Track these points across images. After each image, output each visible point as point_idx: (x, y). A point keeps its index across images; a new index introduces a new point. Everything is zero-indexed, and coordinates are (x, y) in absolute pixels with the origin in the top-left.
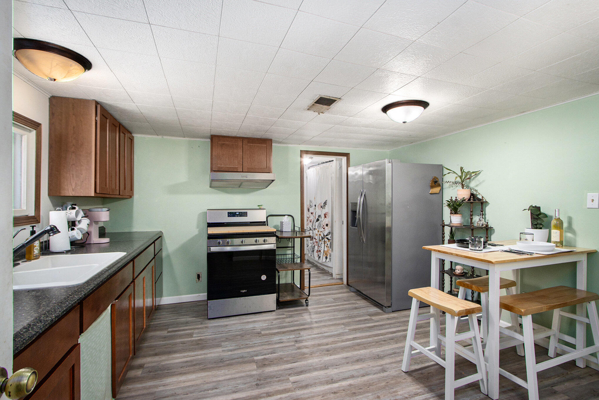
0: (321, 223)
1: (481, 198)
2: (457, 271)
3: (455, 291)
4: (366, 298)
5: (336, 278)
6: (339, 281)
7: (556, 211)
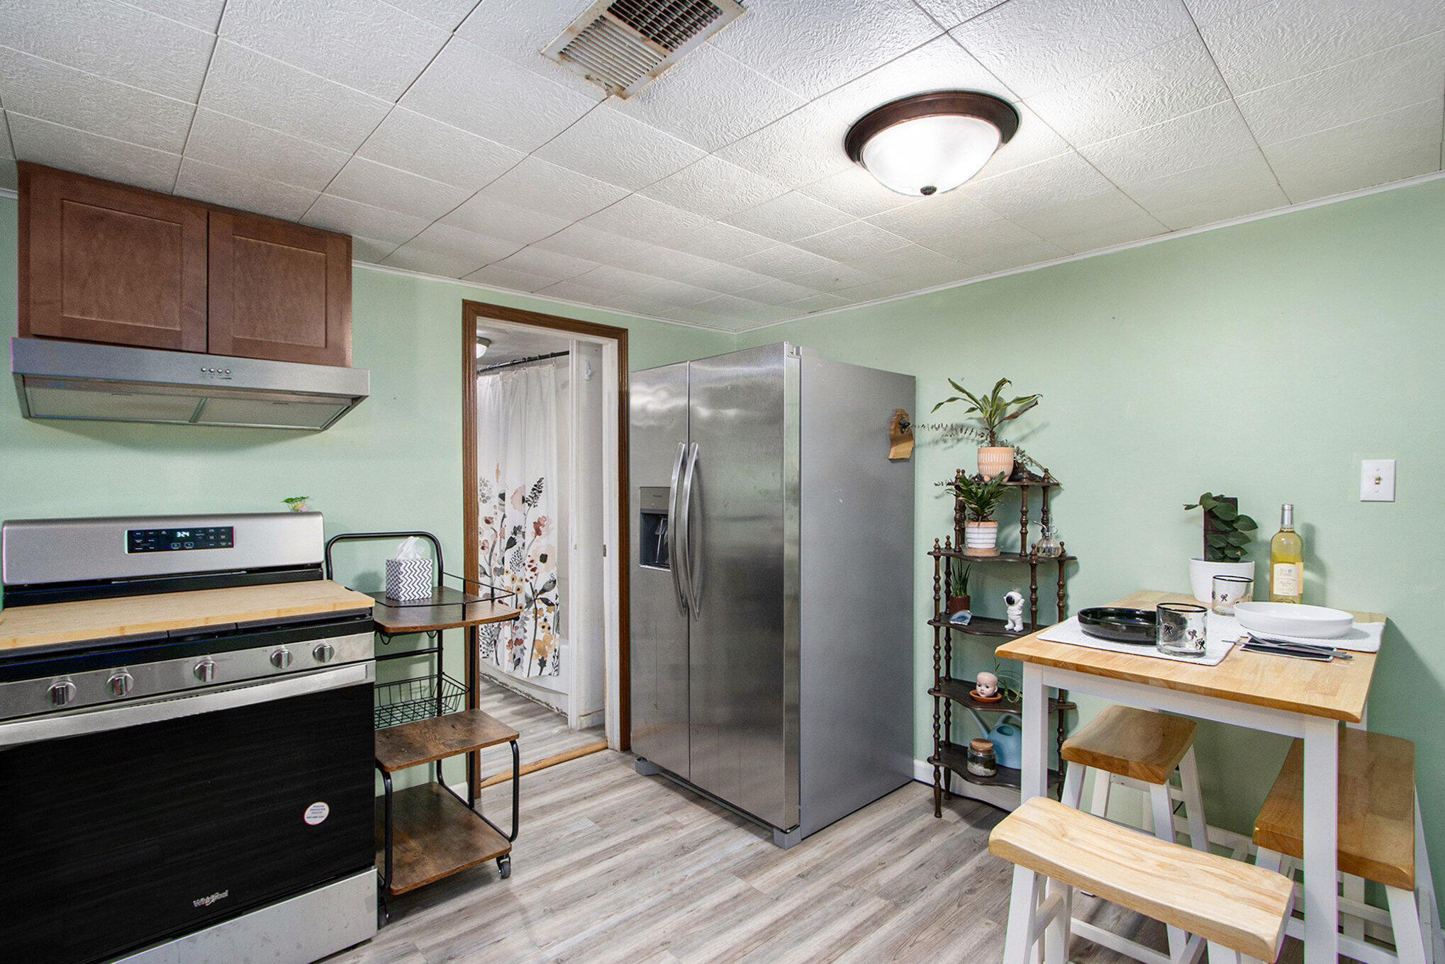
0: (524, 553)
1: (1042, 474)
2: (983, 688)
3: (977, 751)
4: (699, 796)
5: (579, 729)
6: (592, 739)
7: (1283, 509)
